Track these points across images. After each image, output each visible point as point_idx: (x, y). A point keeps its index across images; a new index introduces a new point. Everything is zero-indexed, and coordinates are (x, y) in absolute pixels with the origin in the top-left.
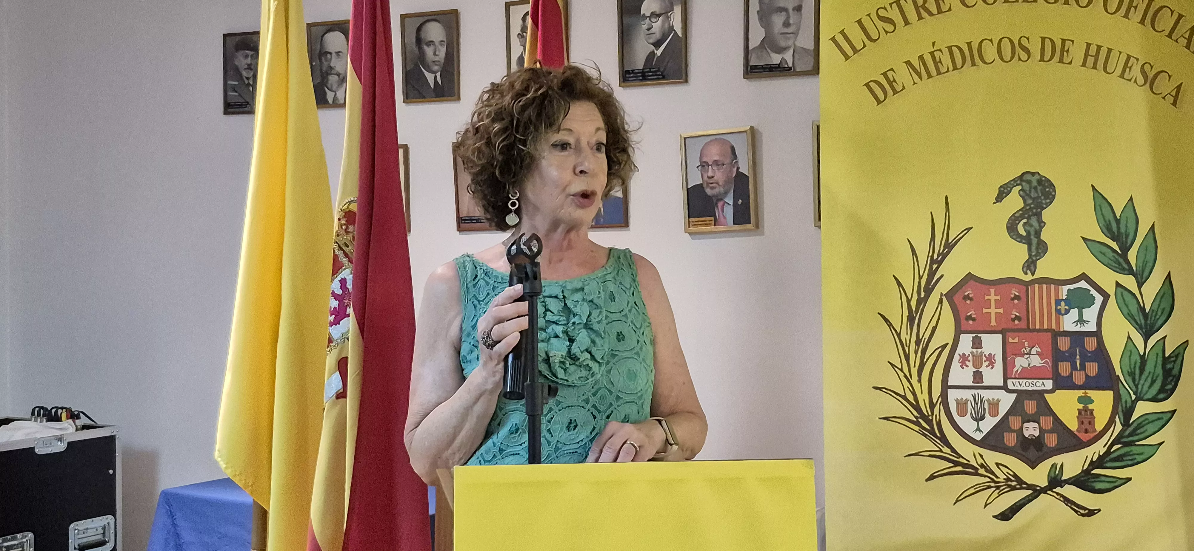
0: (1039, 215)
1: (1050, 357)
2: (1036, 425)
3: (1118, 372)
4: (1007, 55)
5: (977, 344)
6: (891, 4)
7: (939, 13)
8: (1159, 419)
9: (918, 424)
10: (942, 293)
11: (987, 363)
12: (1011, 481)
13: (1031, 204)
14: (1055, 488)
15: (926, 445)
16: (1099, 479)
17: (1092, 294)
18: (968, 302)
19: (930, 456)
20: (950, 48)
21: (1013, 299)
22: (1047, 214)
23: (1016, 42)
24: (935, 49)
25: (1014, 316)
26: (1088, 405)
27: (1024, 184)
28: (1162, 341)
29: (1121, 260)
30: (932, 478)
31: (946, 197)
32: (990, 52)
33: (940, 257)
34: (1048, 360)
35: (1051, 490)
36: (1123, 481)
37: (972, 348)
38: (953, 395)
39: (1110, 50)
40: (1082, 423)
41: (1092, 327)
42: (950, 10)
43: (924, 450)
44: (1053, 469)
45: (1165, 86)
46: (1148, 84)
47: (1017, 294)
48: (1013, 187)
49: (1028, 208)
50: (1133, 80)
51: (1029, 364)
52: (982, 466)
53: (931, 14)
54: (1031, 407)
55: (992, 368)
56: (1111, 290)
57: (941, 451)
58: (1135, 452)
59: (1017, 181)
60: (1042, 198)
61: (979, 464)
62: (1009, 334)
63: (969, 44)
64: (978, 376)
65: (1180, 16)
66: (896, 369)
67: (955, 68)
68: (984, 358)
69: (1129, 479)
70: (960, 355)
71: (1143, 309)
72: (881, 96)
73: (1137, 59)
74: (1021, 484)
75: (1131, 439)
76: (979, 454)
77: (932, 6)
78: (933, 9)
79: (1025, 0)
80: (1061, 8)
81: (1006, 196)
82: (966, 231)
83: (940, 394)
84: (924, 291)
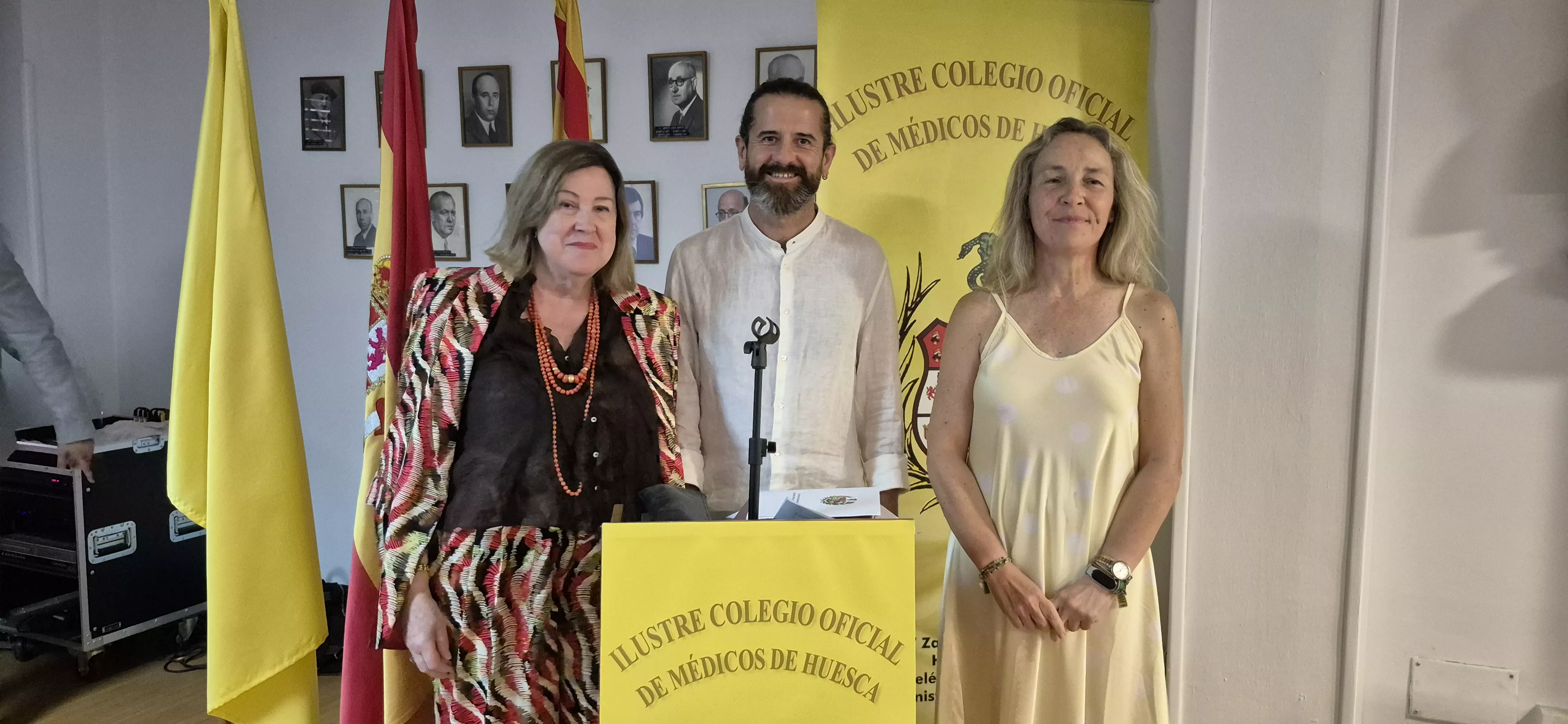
4: (971, 132)
6: (876, 82)
7: (916, 91)
10: (914, 336)
13: (988, 259)
18: (935, 343)
20: (924, 123)
23: (978, 119)
24: (912, 123)
27: (982, 243)
31: (920, 254)
32: (957, 129)
33: (913, 306)
38: (921, 422)
42: (925, 89)
48: (973, 246)
49: (986, 263)
53: (909, 92)
57: (910, 469)
59: (976, 241)
63: (941, 120)
65: (1109, 103)
67: (929, 141)
70: (927, 388)
72: (867, 164)
77: (910, 86)
78: (912, 88)
79: (987, 83)
80: (1014, 91)
81: (967, 253)
82: (935, 283)
83: (911, 421)
84: (900, 334)
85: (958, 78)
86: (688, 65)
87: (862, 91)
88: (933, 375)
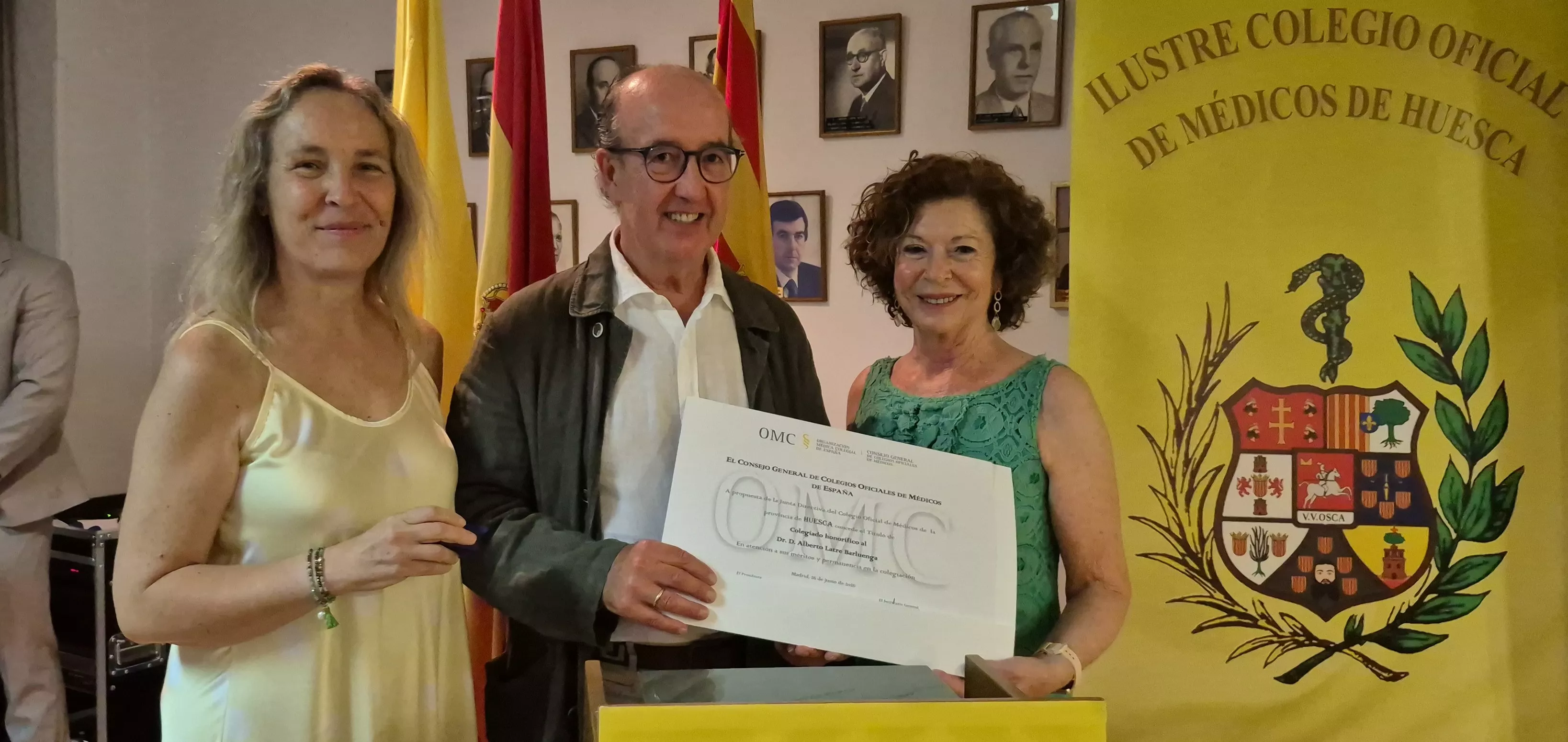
0: (1342, 308)
1: (1352, 484)
2: (1331, 567)
3: (1436, 504)
4: (1307, 106)
5: (1260, 465)
6: (1162, 44)
7: (1223, 55)
8: (1485, 563)
9: (1184, 563)
10: (1218, 403)
11: (1272, 490)
12: (1300, 635)
13: (1333, 294)
14: (1353, 645)
15: (1194, 589)
16: (1407, 636)
17: (1406, 408)
18: (1251, 414)
19: (1198, 602)
20: (1235, 99)
21: (1307, 412)
22: (1351, 307)
23: (1318, 90)
24: (1217, 99)
25: (1307, 433)
26: (1397, 545)
27: (1324, 268)
28: (1493, 466)
29: (1444, 366)
30: (1200, 629)
31: (1227, 285)
32: (1286, 104)
33: (1217, 358)
34: (1349, 488)
35: (1348, 648)
36: (1438, 639)
37: (1255, 471)
38: (1228, 528)
39: (1436, 104)
40: (1389, 566)
41: (1404, 448)
42: (1237, 50)
43: (1191, 595)
44: (1352, 622)
45: (1505, 150)
46: (1483, 145)
47: (1312, 405)
48: (1312, 272)
49: (1328, 299)
50: (1465, 141)
51: (1325, 493)
52: (1263, 616)
53: (1212, 56)
54: (1325, 545)
55: (1278, 497)
56: (1430, 402)
57: (1212, 597)
58: (1453, 604)
59: (1316, 265)
60: (1347, 287)
61: (1259, 613)
62: (1299, 454)
63: (1260, 94)
64: (1260, 506)
65: (1526, 63)
66: (1158, 494)
67: (1241, 125)
68: (1269, 484)
69: (1446, 637)
70: (1238, 479)
71: (1468, 427)
72: (1148, 157)
73: (1471, 115)
74: (1311, 639)
75: (1449, 587)
76: (1259, 601)
77: (1213, 45)
78: (1215, 48)
79: (1333, 39)
80: (1376, 50)
81: (1302, 284)
82: (1250, 327)
83: (1212, 526)
84: (1196, 400)
85: (1287, 33)
86: (875, 34)
87: (1141, 57)
88: (1247, 461)
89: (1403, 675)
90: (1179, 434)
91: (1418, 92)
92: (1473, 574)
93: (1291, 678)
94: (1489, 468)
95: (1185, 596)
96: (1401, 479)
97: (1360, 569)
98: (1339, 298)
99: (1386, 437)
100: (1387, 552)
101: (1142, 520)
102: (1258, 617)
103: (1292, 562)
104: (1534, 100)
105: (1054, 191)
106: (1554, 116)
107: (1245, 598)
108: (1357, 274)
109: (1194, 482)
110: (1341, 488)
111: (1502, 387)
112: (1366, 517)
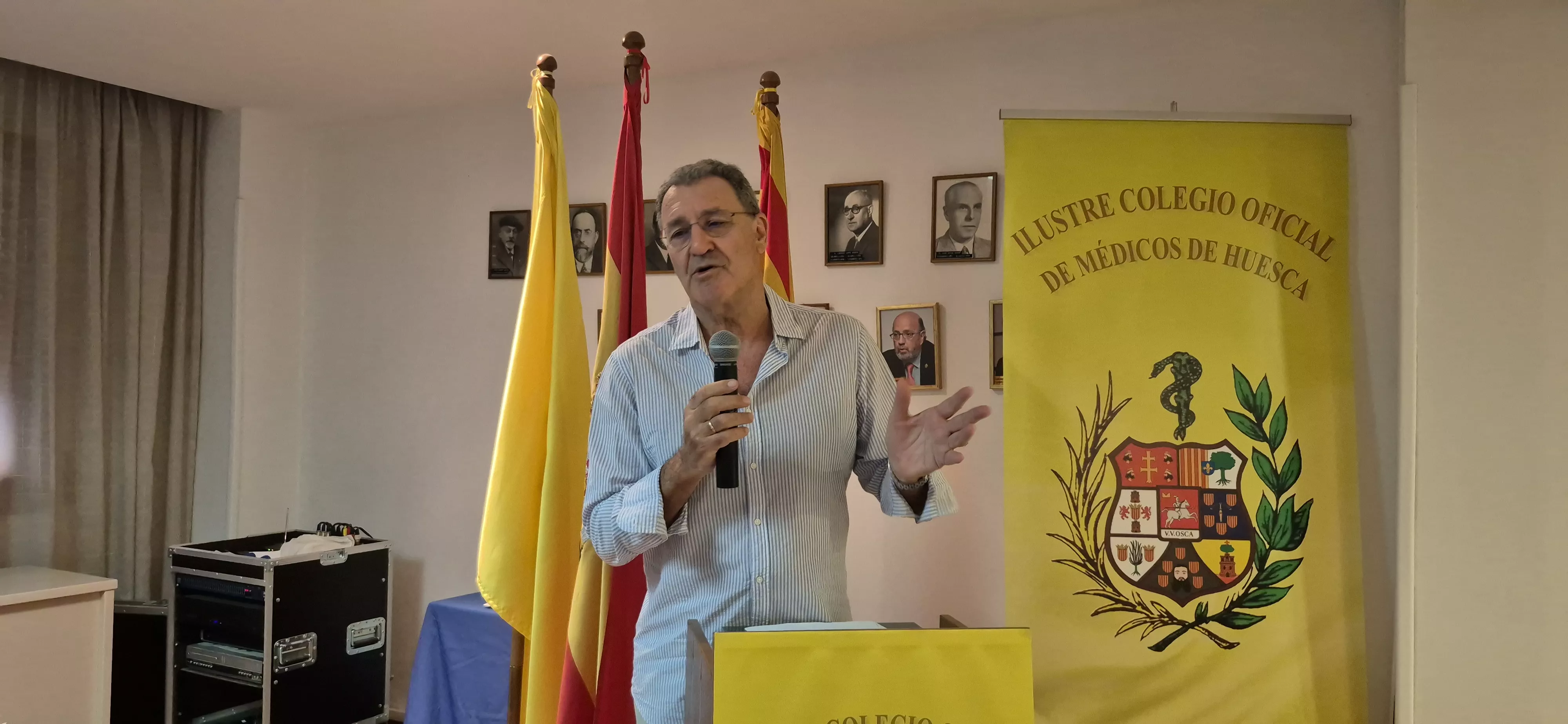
0: (1188, 389)
1: (1197, 510)
2: (1185, 569)
3: (1255, 524)
4: (1162, 254)
5: (1135, 498)
6: (1063, 208)
7: (1104, 217)
8: (1289, 565)
9: (1084, 566)
10: (1105, 454)
11: (1144, 515)
12: (1164, 617)
13: (1181, 379)
14: (1201, 624)
15: (1093, 585)
16: (1238, 617)
17: (1233, 458)
18: (1128, 462)
19: (1095, 594)
20: (1113, 246)
21: (1166, 460)
22: (1194, 389)
23: (1168, 242)
24: (1101, 246)
25: (1166, 475)
26: (1229, 553)
27: (1175, 362)
28: (1292, 498)
29: (1257, 429)
30: (1096, 613)
31: (1110, 373)
32: (1147, 250)
33: (1104, 423)
34: (1195, 514)
35: (1198, 625)
36: (1260, 618)
37: (1131, 501)
38: (1115, 542)
39: (1247, 251)
40: (1225, 568)
41: (1232, 486)
42: (1113, 214)
43: (1090, 589)
44: (1200, 607)
45: (1294, 282)
46: (1279, 279)
47: (1169, 456)
48: (1167, 364)
49: (1178, 383)
50: (1267, 277)
51: (1180, 517)
52: (1139, 604)
53: (1097, 217)
54: (1180, 553)
55: (1148, 520)
56: (1248, 454)
57: (1104, 590)
58: (1267, 594)
59: (1170, 359)
60: (1191, 374)
61: (1137, 602)
62: (1161, 490)
64: (1136, 526)
65: (1306, 224)
66: (1066, 518)
67: (1117, 263)
68: (1141, 510)
69: (1264, 617)
70: (1120, 507)
71: (1275, 471)
72: (1055, 286)
73: (1271, 259)
74: (1172, 620)
75: (1265, 582)
76: (1136, 593)
77: (1098, 210)
78: (1099, 212)
79: (1177, 207)
80: (1205, 214)
81: (1160, 372)
82: (1126, 401)
83: (1103, 541)
84: (1090, 452)
85: (1147, 203)
86: (864, 194)
87: (1049, 217)
88: (1126, 495)
89: (1235, 645)
90: (1079, 475)
91: (1235, 244)
92: (1282, 573)
93: (1159, 647)
94: (1290, 499)
95: (1087, 590)
96: (1231, 507)
97: (1204, 570)
98: (1185, 382)
99: (1220, 478)
100: (1222, 558)
101: (1056, 536)
102: (1136, 605)
103: (1158, 565)
104: (1312, 249)
105: (992, 307)
106: (1326, 260)
107: (1127, 591)
108: (1198, 367)
109: (1090, 509)
110: (1190, 514)
111: (1297, 444)
112: (1208, 534)
